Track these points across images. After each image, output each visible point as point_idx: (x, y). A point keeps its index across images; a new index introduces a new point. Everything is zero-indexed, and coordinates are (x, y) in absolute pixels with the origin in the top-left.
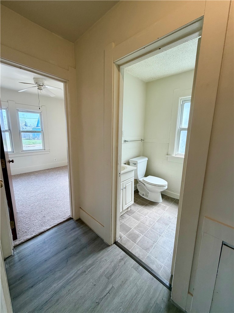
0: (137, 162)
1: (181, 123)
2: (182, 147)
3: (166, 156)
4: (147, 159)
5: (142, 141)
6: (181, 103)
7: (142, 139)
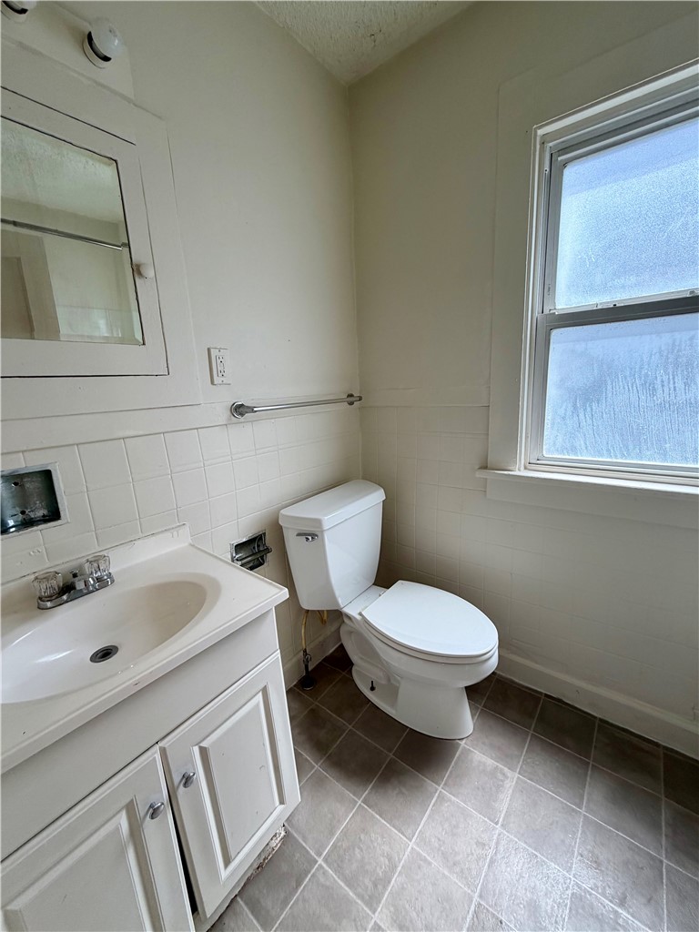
0: (318, 522)
1: (548, 286)
2: (564, 418)
3: (481, 474)
4: (378, 496)
5: (351, 403)
6: (547, 167)
7: (351, 396)
